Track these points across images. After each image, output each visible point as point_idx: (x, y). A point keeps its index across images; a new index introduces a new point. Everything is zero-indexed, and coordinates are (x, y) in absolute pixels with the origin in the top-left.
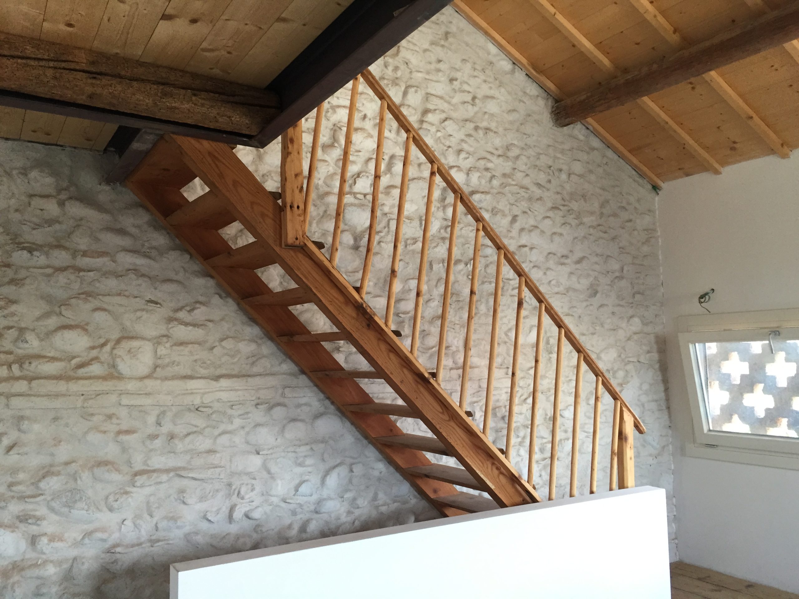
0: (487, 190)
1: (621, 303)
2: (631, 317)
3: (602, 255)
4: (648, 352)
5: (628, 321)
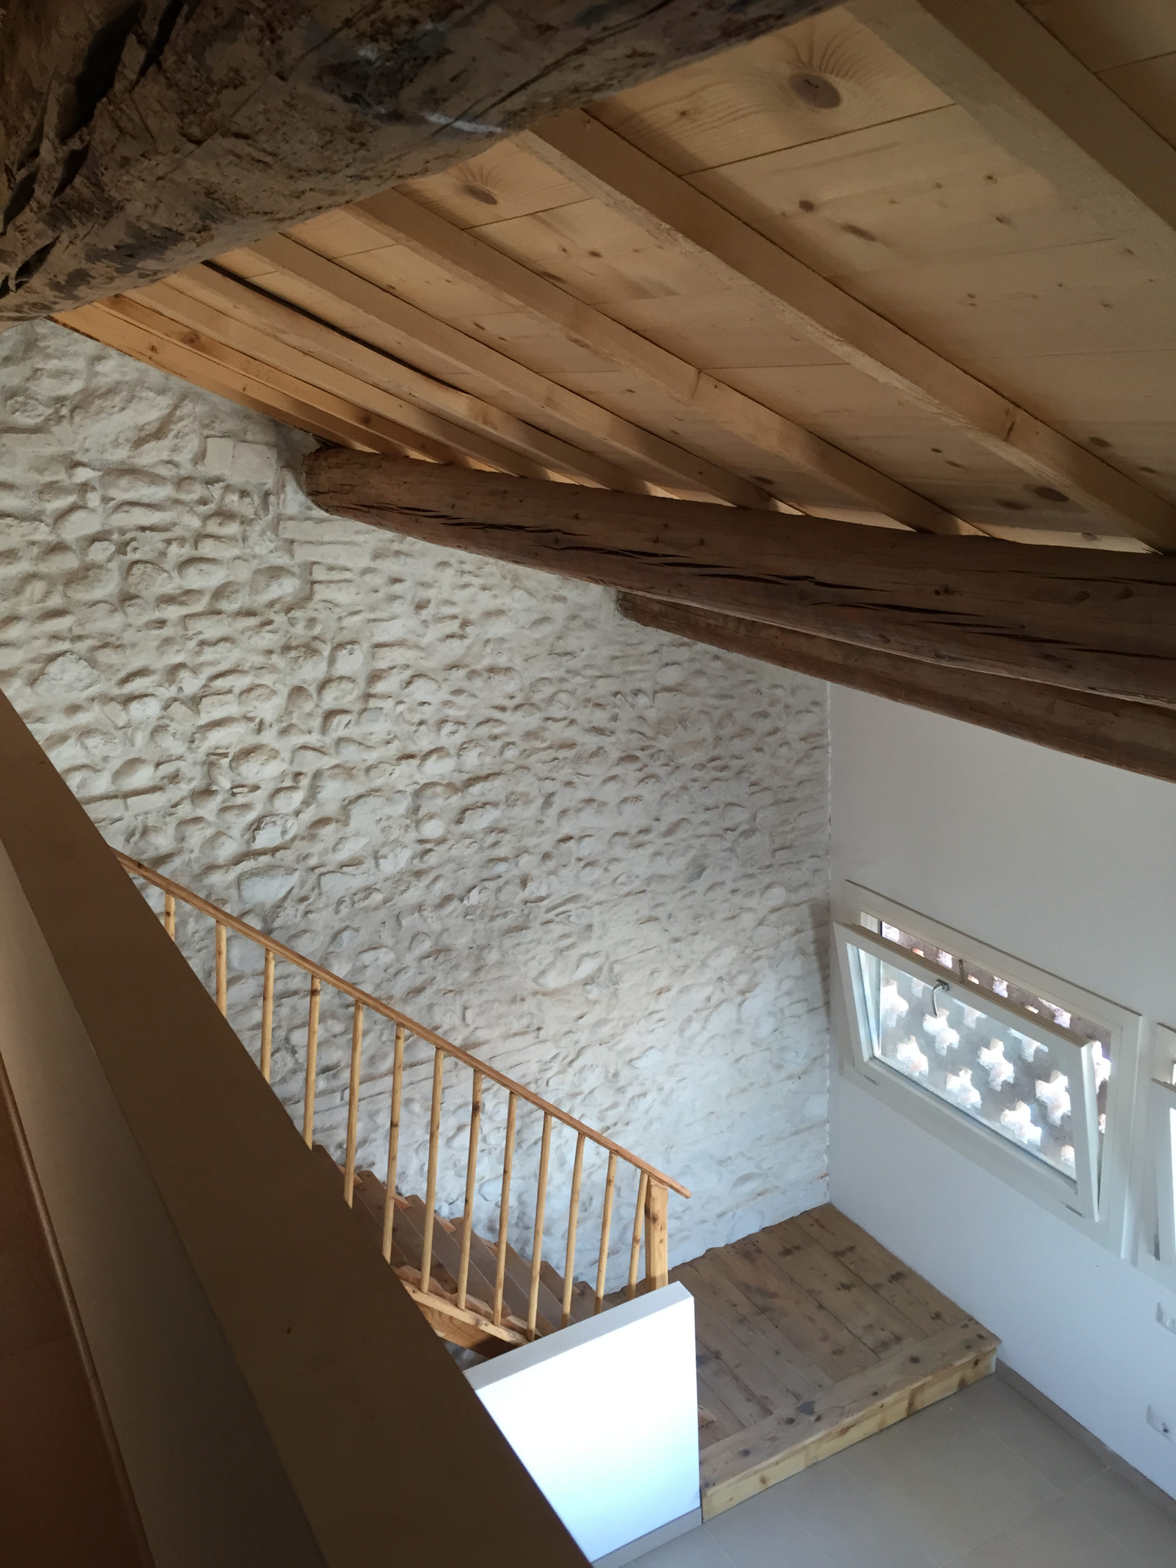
0: (496, 769)
1: (749, 871)
2: (769, 887)
3: (717, 807)
4: (797, 932)
5: (762, 895)
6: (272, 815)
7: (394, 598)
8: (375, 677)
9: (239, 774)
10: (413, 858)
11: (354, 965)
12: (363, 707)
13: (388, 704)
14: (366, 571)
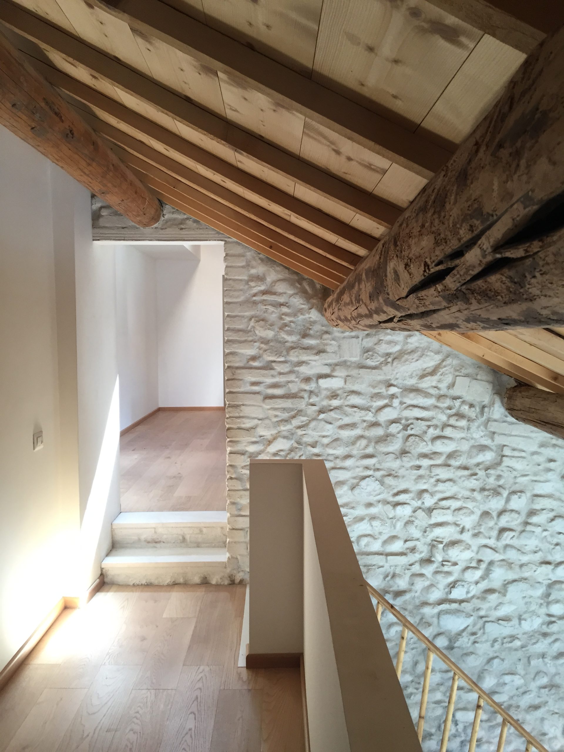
6: (463, 581)
7: (550, 470)
8: (532, 513)
9: (447, 554)
10: (543, 624)
11: (498, 681)
12: (523, 529)
13: (538, 530)
14: (534, 453)
